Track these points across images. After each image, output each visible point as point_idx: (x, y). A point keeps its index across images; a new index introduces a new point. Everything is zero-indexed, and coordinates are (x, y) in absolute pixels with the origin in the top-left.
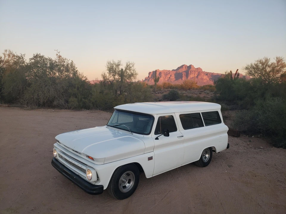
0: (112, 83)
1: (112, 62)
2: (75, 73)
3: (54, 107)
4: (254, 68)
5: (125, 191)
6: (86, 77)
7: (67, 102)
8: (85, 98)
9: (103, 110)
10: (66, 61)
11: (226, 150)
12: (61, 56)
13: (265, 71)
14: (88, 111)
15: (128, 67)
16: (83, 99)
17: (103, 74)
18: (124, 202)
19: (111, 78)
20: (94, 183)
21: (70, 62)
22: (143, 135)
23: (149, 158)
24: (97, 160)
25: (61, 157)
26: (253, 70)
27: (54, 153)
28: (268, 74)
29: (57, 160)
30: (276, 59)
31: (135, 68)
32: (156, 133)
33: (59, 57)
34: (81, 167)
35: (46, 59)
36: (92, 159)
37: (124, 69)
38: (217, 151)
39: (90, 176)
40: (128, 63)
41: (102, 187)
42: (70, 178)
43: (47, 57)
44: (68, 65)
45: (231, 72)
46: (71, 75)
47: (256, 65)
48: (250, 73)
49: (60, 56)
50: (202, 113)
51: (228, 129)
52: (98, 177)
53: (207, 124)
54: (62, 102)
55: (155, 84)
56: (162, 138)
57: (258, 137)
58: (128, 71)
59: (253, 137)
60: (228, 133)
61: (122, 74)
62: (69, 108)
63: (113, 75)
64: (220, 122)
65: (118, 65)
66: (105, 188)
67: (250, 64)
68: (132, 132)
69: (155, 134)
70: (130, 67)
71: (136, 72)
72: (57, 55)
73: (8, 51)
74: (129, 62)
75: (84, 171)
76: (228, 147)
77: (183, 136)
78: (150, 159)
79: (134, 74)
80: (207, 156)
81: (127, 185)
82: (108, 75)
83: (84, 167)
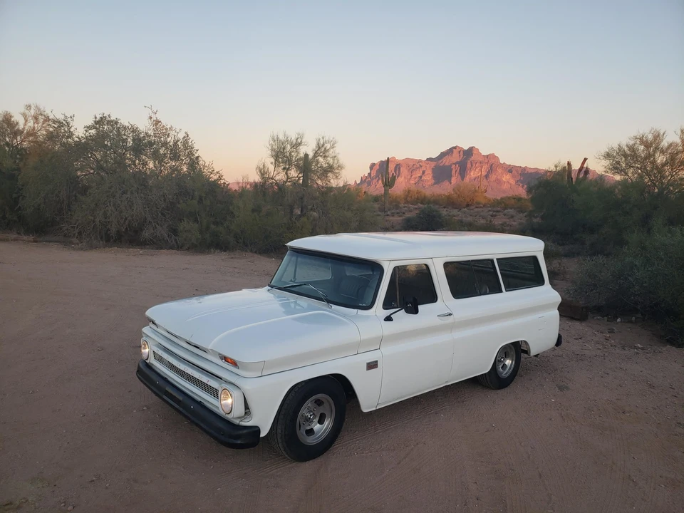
0: (281, 187)
1: (282, 138)
2: (194, 163)
3: (143, 244)
4: (625, 155)
5: (311, 440)
6: (221, 172)
7: (174, 231)
8: (216, 223)
9: (260, 253)
10: (172, 133)
11: (553, 349)
12: (160, 122)
13: (654, 162)
14: (224, 255)
15: (321, 150)
16: (213, 226)
17: (262, 167)
18: (309, 467)
19: (281, 177)
20: (237, 422)
21: (181, 136)
22: (356, 310)
23: (368, 364)
24: (246, 367)
25: (160, 359)
26: (624, 159)
27: (143, 351)
28: (660, 169)
29: (149, 366)
30: (679, 133)
31: (337, 152)
32: (387, 305)
33: (156, 124)
34: (206, 382)
35: (125, 128)
36: (234, 364)
37: (311, 155)
38: (533, 352)
39: (227, 404)
40: (321, 139)
41: (256, 430)
42: (181, 409)
43: (127, 124)
44: (176, 143)
45: (569, 164)
46: (185, 169)
47: (632, 148)
48: (616, 168)
49: (157, 122)
50: (497, 259)
51: (560, 300)
52: (247, 407)
53: (510, 287)
54: (162, 231)
55: (386, 191)
56: (401, 317)
57: (631, 322)
58: (321, 159)
59: (619, 320)
60: (559, 309)
61: (306, 166)
62: (179, 247)
63: (284, 169)
64: (541, 282)
65: (297, 145)
66: (263, 434)
67: (617, 146)
68: (329, 302)
69: (384, 309)
70: (326, 151)
71: (341, 162)
72: (151, 118)
73: (33, 107)
74: (323, 138)
75: (214, 393)
76: (559, 343)
77: (450, 314)
78: (372, 365)
79: (335, 166)
80: (508, 362)
81: (317, 427)
82: (271, 168)
83: (213, 383)
